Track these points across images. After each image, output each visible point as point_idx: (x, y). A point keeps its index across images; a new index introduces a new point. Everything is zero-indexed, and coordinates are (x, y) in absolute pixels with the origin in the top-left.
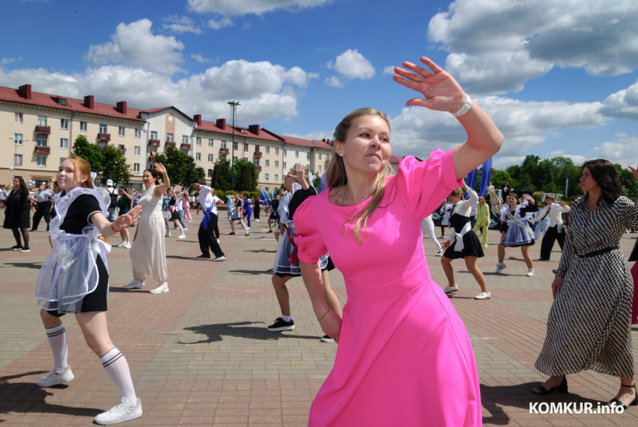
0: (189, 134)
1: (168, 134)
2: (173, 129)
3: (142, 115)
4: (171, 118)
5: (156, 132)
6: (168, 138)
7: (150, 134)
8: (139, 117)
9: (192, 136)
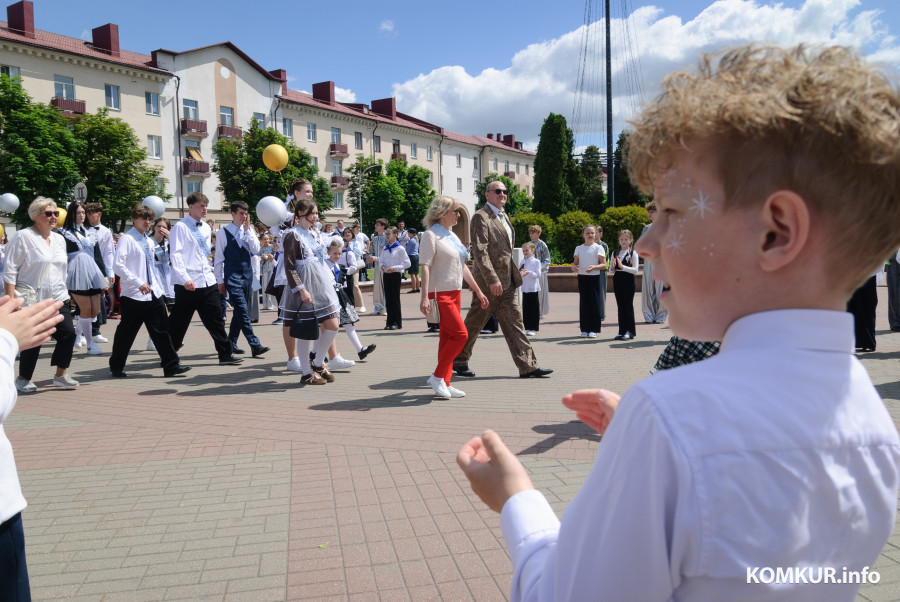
0: (266, 111)
1: (223, 108)
2: (233, 97)
3: (160, 58)
4: (225, 72)
5: (195, 103)
6: (223, 118)
7: (181, 106)
8: (154, 63)
9: (274, 115)
